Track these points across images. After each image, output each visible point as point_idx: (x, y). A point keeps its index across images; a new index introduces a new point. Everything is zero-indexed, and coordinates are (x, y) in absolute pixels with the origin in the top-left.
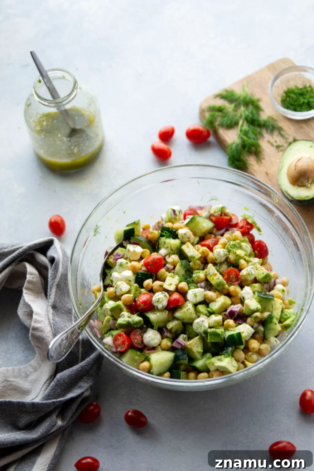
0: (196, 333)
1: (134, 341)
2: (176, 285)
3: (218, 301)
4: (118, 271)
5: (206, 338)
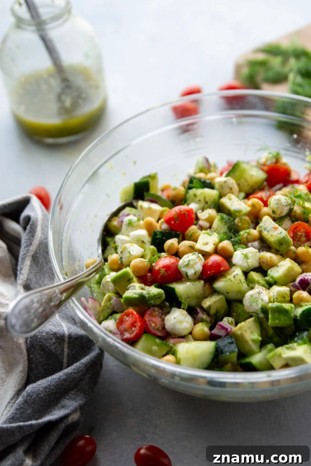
0: (249, 313)
2: (214, 244)
3: (281, 266)
5: (265, 319)
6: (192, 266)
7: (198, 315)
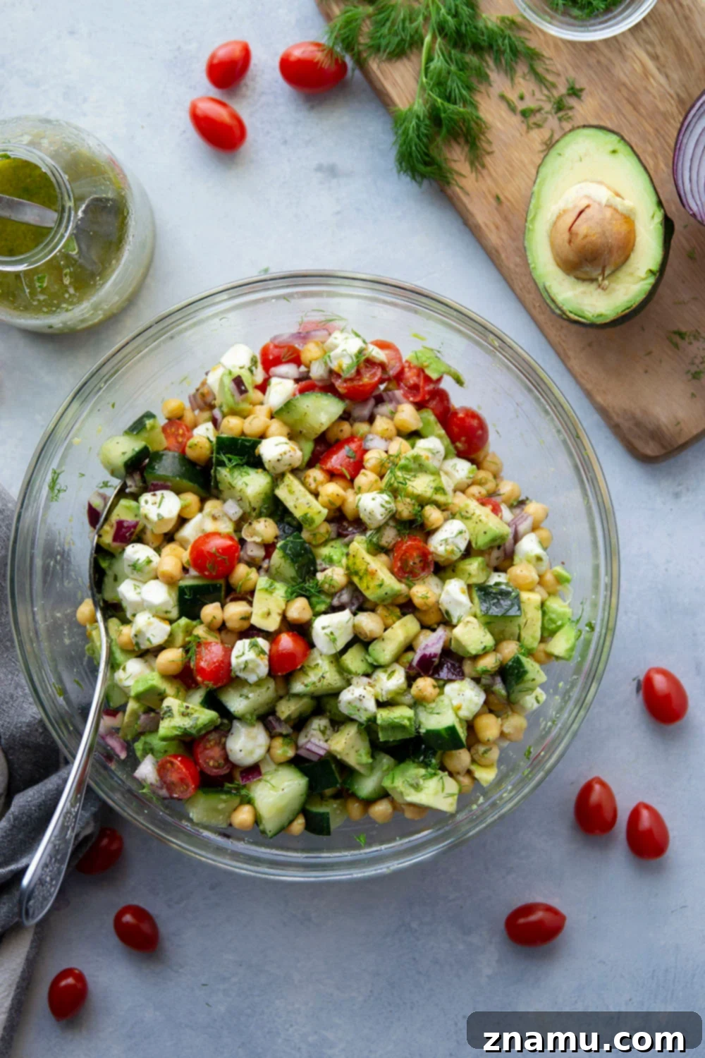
1: (208, 764)
4: (132, 576)
6: (253, 671)
7: (274, 728)
